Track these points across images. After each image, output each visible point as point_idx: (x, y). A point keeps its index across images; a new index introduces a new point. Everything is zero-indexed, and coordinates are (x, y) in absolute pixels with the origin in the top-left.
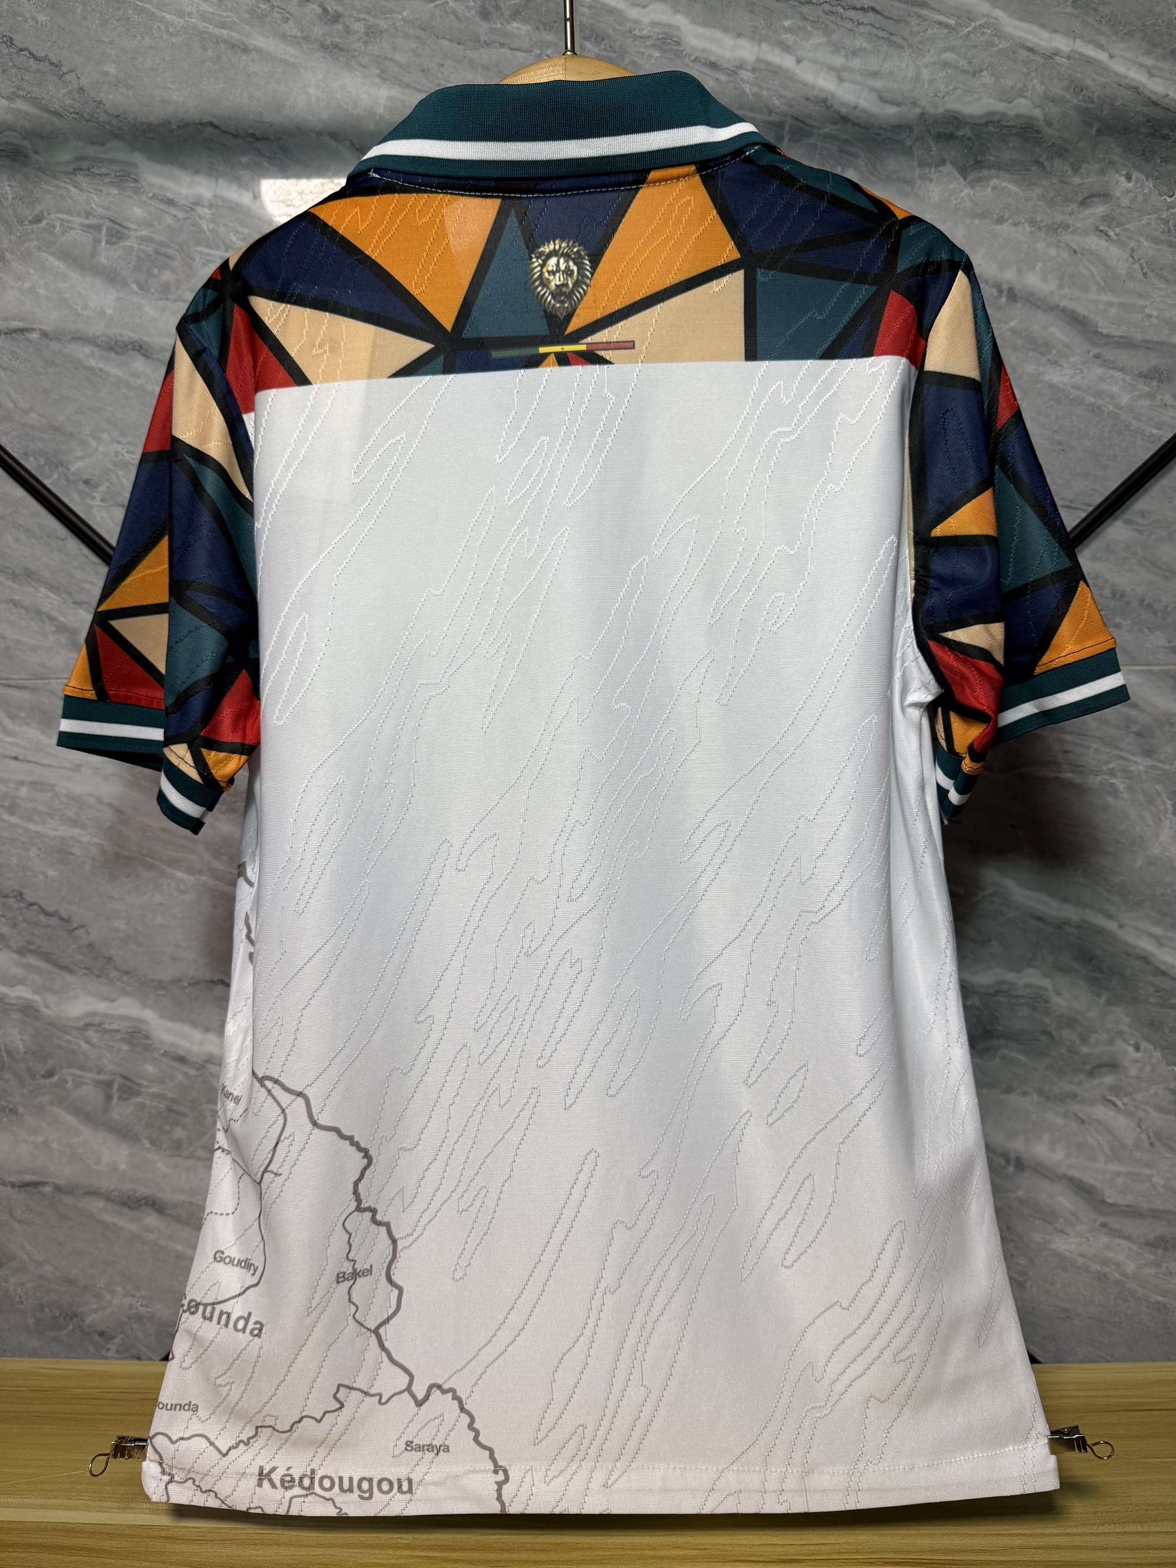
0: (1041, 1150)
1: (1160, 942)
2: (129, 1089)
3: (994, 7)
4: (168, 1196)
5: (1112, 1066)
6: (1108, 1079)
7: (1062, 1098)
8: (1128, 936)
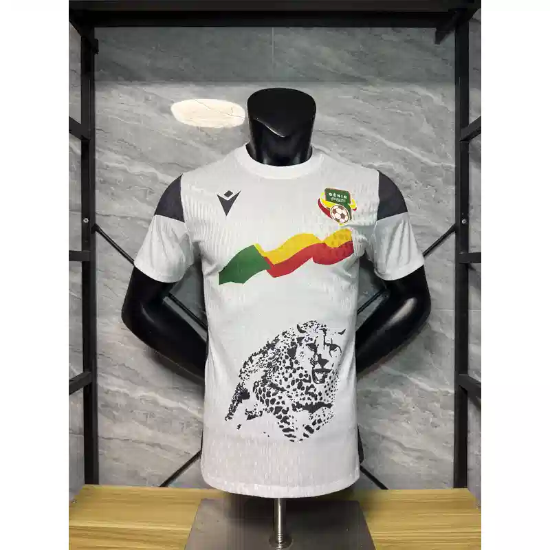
0: (388, 434)
1: (420, 381)
2: (152, 415)
3: (382, 136)
4: (162, 444)
5: (407, 412)
6: (406, 415)
7: (394, 420)
8: (412, 379)
